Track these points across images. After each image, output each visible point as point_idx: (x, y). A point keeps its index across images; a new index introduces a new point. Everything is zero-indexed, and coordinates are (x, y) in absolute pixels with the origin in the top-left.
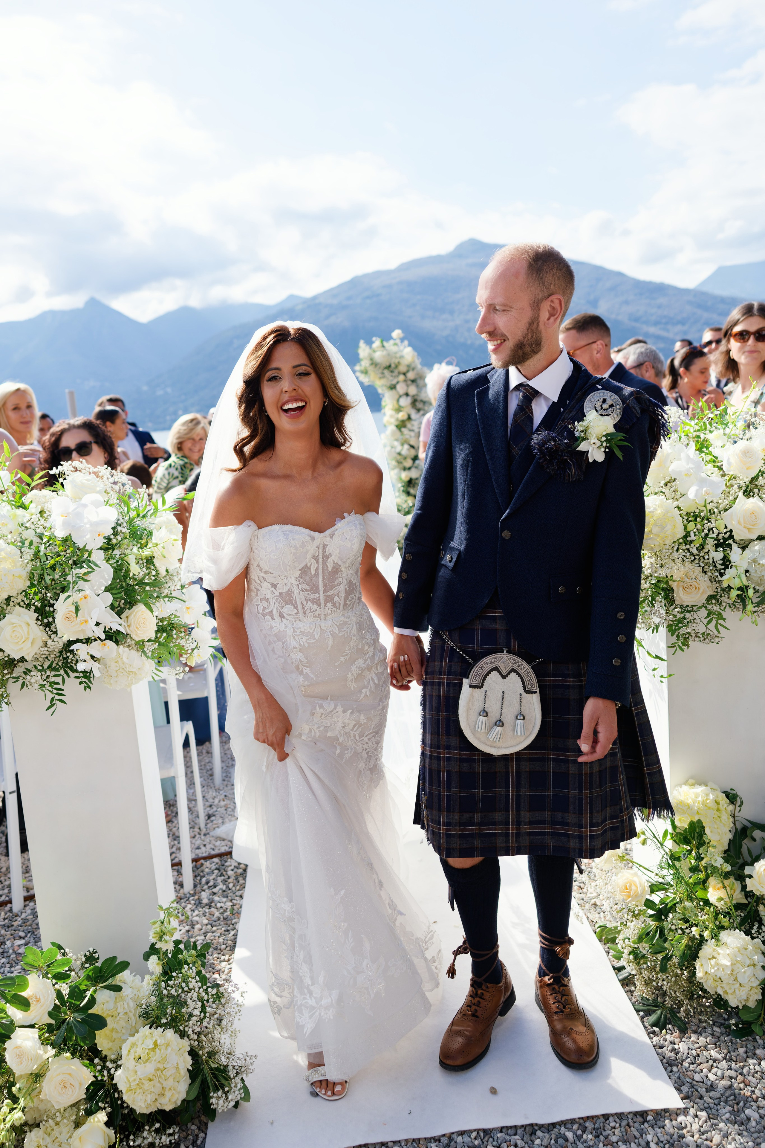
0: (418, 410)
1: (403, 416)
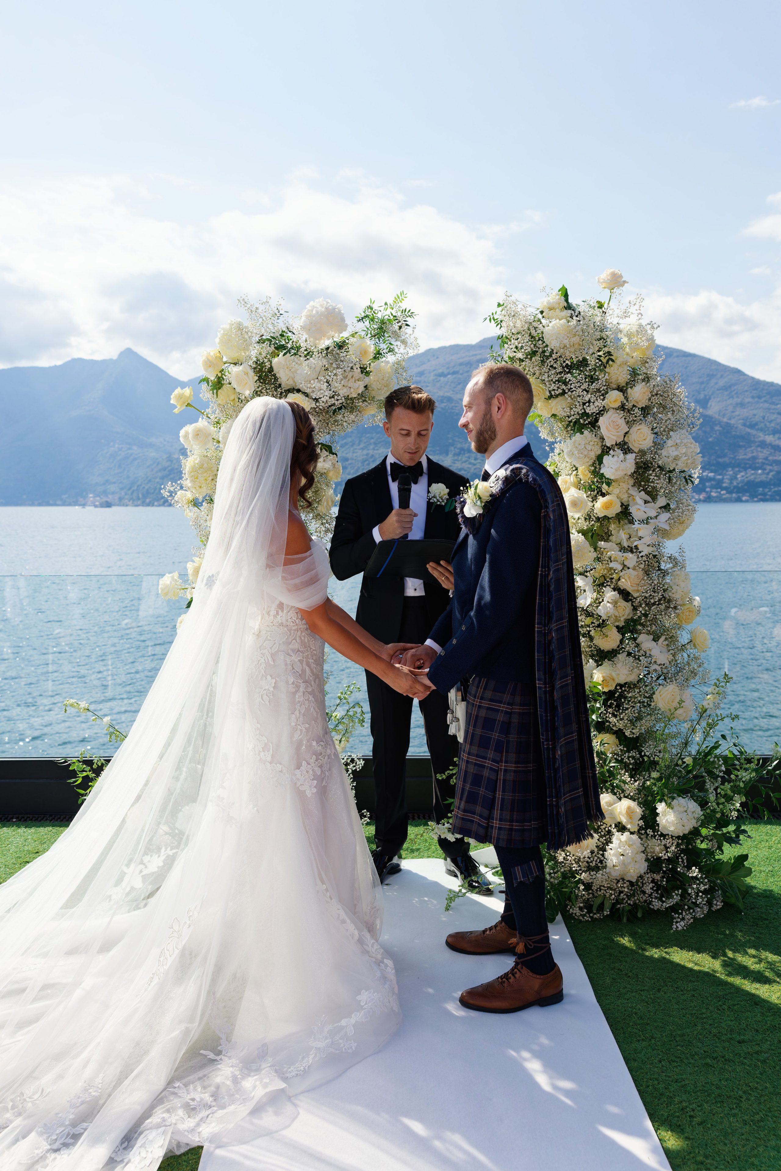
0: (653, 495)
1: (607, 506)
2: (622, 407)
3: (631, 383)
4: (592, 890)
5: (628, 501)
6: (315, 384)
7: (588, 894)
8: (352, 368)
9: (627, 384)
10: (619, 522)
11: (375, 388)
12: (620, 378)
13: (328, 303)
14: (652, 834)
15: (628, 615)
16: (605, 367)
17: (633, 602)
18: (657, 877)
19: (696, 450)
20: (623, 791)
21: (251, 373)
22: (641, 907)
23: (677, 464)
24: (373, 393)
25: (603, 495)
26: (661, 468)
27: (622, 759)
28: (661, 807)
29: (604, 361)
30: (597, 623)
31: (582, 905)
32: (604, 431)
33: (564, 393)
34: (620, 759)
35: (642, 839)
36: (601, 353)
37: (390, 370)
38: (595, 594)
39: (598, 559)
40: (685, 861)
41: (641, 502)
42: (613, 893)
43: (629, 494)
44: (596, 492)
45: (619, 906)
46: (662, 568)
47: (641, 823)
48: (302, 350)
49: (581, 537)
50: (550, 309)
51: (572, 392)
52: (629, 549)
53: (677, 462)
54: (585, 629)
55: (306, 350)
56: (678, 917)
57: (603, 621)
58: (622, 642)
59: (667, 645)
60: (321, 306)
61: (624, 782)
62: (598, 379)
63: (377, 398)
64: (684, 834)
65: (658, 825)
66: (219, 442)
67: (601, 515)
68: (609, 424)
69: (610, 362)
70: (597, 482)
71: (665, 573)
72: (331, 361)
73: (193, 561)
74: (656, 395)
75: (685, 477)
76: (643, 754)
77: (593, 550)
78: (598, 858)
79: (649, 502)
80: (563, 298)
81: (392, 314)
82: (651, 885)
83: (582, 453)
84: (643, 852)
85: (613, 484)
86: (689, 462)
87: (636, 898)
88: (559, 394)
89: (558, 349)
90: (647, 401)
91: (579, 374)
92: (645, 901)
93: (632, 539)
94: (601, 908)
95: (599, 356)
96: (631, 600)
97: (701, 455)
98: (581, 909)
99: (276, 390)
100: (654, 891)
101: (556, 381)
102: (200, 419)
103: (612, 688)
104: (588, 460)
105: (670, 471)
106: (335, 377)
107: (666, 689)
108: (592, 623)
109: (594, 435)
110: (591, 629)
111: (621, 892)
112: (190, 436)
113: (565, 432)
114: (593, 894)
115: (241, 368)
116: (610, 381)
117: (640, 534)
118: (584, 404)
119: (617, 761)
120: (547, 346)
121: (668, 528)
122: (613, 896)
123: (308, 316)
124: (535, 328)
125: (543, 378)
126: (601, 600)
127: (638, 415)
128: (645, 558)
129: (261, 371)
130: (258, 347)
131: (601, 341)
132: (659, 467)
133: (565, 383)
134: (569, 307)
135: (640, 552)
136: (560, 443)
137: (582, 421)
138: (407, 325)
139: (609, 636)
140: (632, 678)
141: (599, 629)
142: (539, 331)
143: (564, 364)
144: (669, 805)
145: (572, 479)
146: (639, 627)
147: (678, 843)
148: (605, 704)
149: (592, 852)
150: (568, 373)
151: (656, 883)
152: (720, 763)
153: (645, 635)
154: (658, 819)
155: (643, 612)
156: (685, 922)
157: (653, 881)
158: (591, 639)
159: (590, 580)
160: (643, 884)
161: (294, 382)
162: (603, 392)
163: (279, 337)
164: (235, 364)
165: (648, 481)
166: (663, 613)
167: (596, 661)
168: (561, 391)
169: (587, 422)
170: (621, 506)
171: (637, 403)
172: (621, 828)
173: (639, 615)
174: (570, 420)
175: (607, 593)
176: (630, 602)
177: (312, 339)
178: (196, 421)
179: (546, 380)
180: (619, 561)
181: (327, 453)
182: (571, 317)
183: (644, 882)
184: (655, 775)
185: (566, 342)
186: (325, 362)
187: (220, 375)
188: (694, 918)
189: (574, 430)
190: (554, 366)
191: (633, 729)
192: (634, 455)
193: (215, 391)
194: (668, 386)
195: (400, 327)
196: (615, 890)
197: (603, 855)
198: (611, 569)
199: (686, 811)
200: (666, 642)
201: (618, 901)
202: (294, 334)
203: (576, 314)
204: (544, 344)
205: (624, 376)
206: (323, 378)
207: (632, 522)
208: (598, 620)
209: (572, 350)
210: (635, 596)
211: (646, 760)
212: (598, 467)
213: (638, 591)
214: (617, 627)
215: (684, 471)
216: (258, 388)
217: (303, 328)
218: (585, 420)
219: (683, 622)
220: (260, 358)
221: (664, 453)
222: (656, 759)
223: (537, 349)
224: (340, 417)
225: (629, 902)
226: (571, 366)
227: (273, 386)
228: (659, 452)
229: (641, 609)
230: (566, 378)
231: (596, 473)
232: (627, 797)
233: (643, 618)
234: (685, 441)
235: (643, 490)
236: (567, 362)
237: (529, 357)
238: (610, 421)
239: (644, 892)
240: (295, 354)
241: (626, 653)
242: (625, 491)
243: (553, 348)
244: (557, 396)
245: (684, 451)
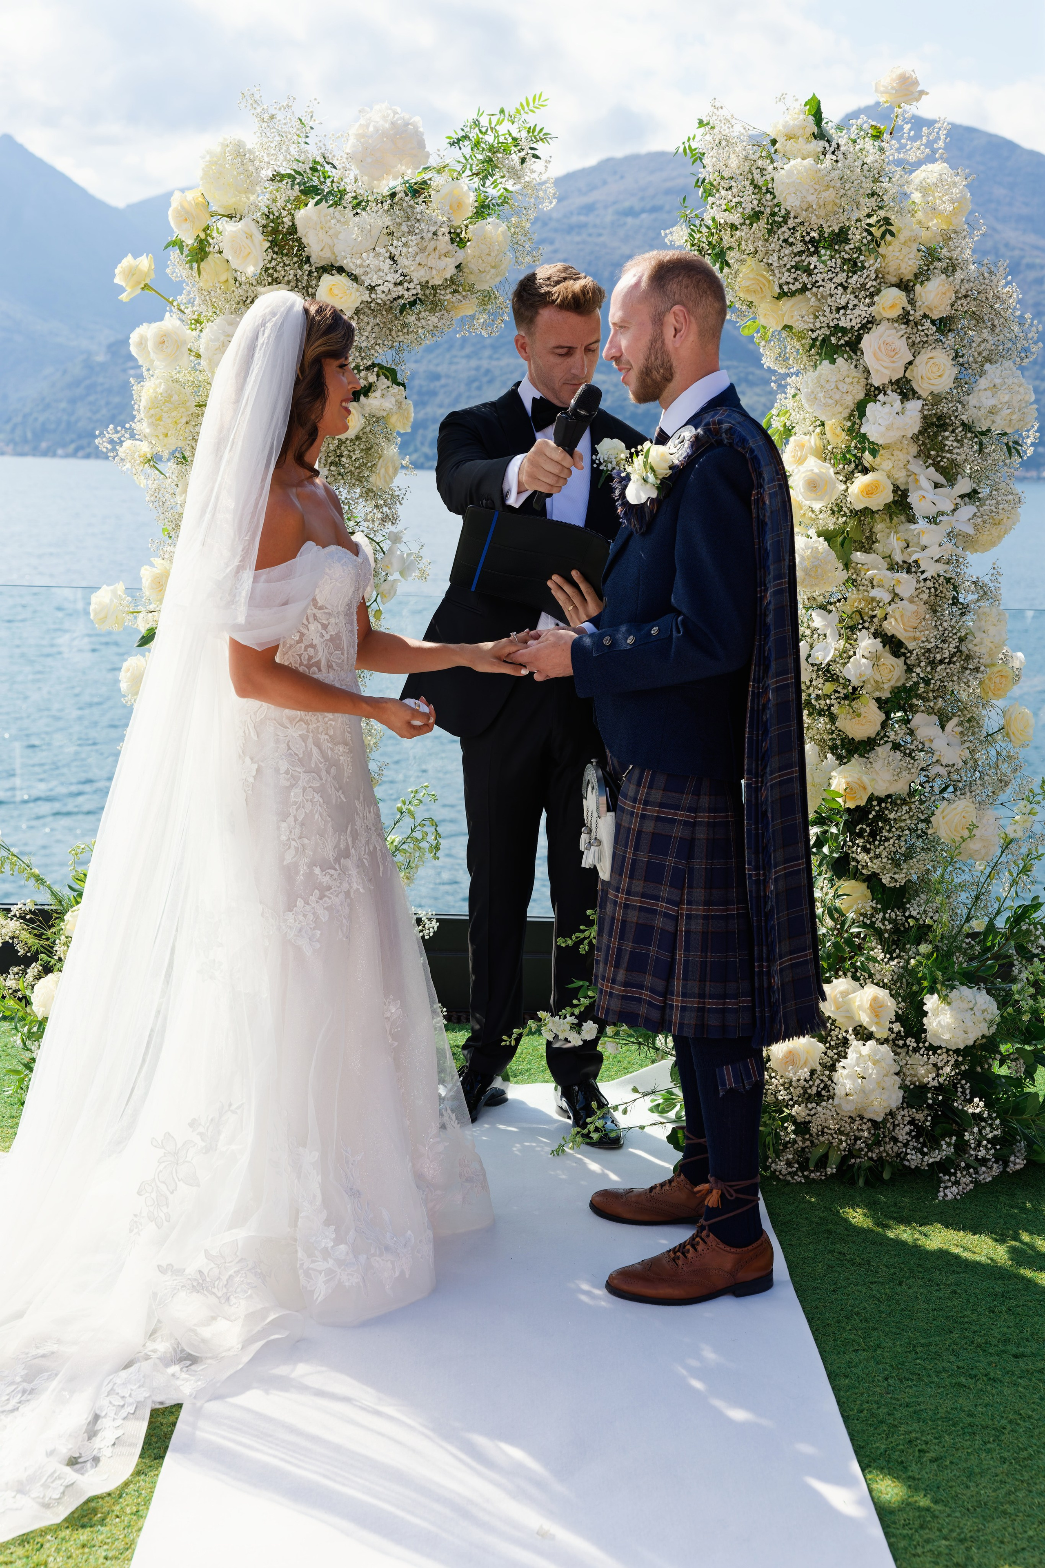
0: (948, 474)
2: (905, 319)
3: (922, 276)
4: (811, 1135)
5: (907, 483)
6: (370, 259)
7: (804, 1142)
8: (435, 234)
9: (916, 276)
10: (891, 519)
11: (476, 269)
12: (903, 266)
13: (395, 113)
14: (915, 1045)
15: (898, 680)
16: (878, 246)
17: (906, 658)
18: (920, 1116)
19: (1027, 398)
20: (871, 976)
21: (259, 237)
22: (890, 1163)
23: (993, 422)
24: (472, 279)
25: (865, 471)
26: (967, 427)
27: (873, 923)
28: (931, 1002)
29: (877, 232)
30: (843, 692)
31: (791, 1156)
32: (869, 359)
33: (804, 289)
34: (868, 922)
35: (896, 1054)
36: (872, 220)
37: (501, 238)
38: (842, 642)
39: (853, 582)
40: (968, 1092)
41: (927, 485)
42: (843, 1138)
43: (908, 470)
44: (853, 465)
45: (853, 1161)
46: (961, 600)
47: (897, 1027)
48: (348, 197)
49: (822, 544)
50: (789, 137)
51: (818, 287)
52: (905, 566)
53: (993, 417)
54: (822, 702)
55: (355, 198)
56: (949, 1180)
57: (854, 689)
58: (884, 725)
59: (962, 733)
60: (385, 118)
61: (875, 960)
62: (864, 268)
63: (478, 287)
64: (966, 1047)
65: (925, 1031)
66: (198, 356)
67: (859, 507)
68: (879, 348)
69: (888, 237)
70: (856, 447)
71: (964, 610)
72: (398, 220)
73: (152, 565)
74: (966, 297)
75: (1007, 444)
76: (907, 914)
77: (841, 566)
78: (822, 1081)
79: (942, 486)
80: (811, 118)
81: (510, 134)
82: (908, 1128)
83: (831, 398)
84: (897, 1074)
85: (882, 452)
86: (1014, 417)
87: (882, 1149)
88: (797, 290)
89: (799, 210)
90: (949, 308)
91: (832, 257)
92: (898, 1155)
93: (909, 549)
94: (823, 1162)
95: (869, 225)
96: (904, 654)
97: (1035, 406)
98: (789, 1164)
99: (300, 268)
100: (913, 1137)
101: (792, 267)
102: (167, 314)
103: (863, 803)
104: (840, 409)
105: (983, 433)
106: (404, 250)
107: (953, 806)
108: (836, 691)
109: (853, 366)
110: (833, 702)
111: (857, 1138)
112: (150, 345)
113: (805, 358)
114: (812, 1142)
115: (240, 225)
116: (887, 270)
117: (924, 541)
118: (838, 310)
119: (864, 925)
120: (778, 205)
121: (971, 531)
122: (844, 1144)
123: (359, 136)
124: (762, 170)
125: (770, 262)
126: (851, 653)
127: (930, 332)
128: (929, 584)
129: (275, 231)
130: (271, 186)
131: (873, 199)
132: (963, 424)
133: (809, 272)
134: (821, 135)
135: (923, 572)
136: (797, 376)
137: (833, 340)
138: (535, 156)
139: (863, 714)
140: (899, 788)
141: (847, 702)
142: (768, 177)
143: (807, 239)
144: (945, 999)
145: (813, 441)
146: (915, 701)
147: (956, 1061)
148: (849, 827)
149: (813, 1072)
150: (812, 254)
151: (916, 1126)
152: (1038, 933)
153: (925, 715)
154: (925, 1020)
155: (922, 675)
156: (960, 1188)
157: (912, 1122)
158: (833, 718)
159: (834, 617)
160: (894, 1126)
161: (333, 253)
162: (872, 290)
163: (308, 171)
164: (231, 218)
165: (942, 450)
166: (955, 678)
167: (839, 758)
168: (800, 286)
169: (842, 342)
170: (894, 492)
171: (931, 310)
172: (863, 1034)
173: (915, 680)
174: (813, 336)
175: (863, 640)
176: (903, 658)
177: (365, 178)
178: (161, 319)
179: (775, 264)
180: (887, 587)
181: (389, 383)
182: (824, 153)
183: (897, 1122)
184: (924, 948)
185: (811, 198)
186: (388, 221)
187: (203, 236)
188: (976, 1182)
189: (820, 354)
190: (791, 240)
191: (895, 873)
192: (920, 402)
193: (195, 265)
194: (987, 281)
195: (523, 161)
196: (847, 1135)
197: (830, 1078)
198: (873, 599)
199: (972, 1009)
200: (960, 729)
201: (851, 1153)
202: (335, 167)
203: (832, 149)
204: (775, 201)
205: (910, 263)
206: (383, 251)
207: (912, 520)
208: (845, 686)
209: (822, 213)
210: (910, 648)
211: (911, 924)
212: (858, 421)
213: (915, 639)
214: (878, 700)
215: (1005, 434)
216: (270, 262)
217: (351, 157)
218: (839, 339)
219: (990, 693)
220: (275, 210)
221: (972, 400)
222: (928, 921)
223: (762, 209)
224: (411, 319)
225: (870, 1154)
226: (819, 241)
227: (295, 259)
228: (965, 398)
229: (918, 670)
230: (809, 264)
231: (854, 431)
232: (877, 984)
233: (922, 685)
234: (1009, 381)
235: (933, 465)
236: (813, 234)
237: (748, 222)
238: (881, 342)
239: (895, 1140)
240: (336, 204)
241: (891, 744)
242: (901, 465)
243: (789, 208)
244: (793, 294)
245: (1006, 398)
